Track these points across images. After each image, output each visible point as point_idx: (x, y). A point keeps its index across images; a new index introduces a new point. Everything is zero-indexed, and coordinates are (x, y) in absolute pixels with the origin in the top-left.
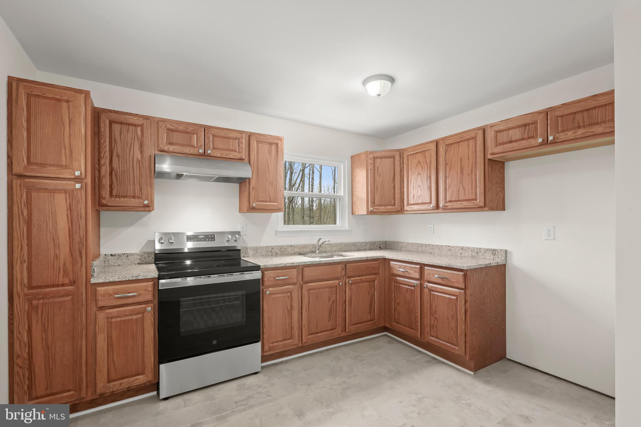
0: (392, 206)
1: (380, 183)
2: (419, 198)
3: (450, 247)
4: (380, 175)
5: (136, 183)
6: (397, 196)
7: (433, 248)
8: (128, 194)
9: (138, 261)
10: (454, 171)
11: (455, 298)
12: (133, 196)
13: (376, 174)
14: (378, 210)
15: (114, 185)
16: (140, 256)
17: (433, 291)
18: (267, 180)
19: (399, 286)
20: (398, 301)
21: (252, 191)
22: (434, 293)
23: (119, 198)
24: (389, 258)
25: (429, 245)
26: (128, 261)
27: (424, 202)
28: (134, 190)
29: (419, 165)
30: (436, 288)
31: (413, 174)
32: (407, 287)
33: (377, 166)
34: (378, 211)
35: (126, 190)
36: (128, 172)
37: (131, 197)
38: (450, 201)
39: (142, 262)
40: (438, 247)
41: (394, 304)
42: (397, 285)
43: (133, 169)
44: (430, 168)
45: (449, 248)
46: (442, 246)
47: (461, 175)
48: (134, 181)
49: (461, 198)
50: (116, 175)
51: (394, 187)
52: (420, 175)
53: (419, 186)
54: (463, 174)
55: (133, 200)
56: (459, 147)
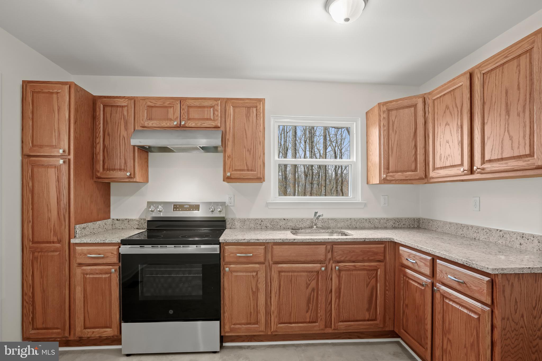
0: (413, 171)
1: (396, 143)
2: (447, 158)
3: (503, 232)
4: (396, 132)
5: (122, 157)
6: (420, 158)
7: (477, 232)
8: (116, 168)
9: (137, 226)
10: (496, 111)
11: (476, 316)
12: (119, 169)
13: (391, 131)
14: (394, 177)
15: (106, 160)
16: (138, 221)
17: (447, 298)
18: (245, 147)
19: (408, 281)
20: (406, 302)
21: (228, 159)
22: (447, 301)
23: (109, 171)
24: (398, 242)
25: (472, 227)
26: (129, 225)
27: (453, 164)
28: (120, 163)
29: (448, 112)
30: (450, 294)
31: (440, 125)
32: (416, 284)
33: (392, 120)
34: (393, 179)
35: (114, 164)
36: (116, 149)
37: (118, 170)
38: (490, 161)
39: (140, 227)
40: (485, 230)
41: (403, 305)
42: (406, 280)
43: (120, 145)
44: (461, 114)
45: (502, 234)
46: (490, 230)
47: (507, 117)
48: (120, 156)
49: (505, 155)
50: (107, 152)
51: (416, 146)
52: (449, 125)
53: (448, 142)
54: (509, 116)
55: (119, 172)
56: (503, 72)
